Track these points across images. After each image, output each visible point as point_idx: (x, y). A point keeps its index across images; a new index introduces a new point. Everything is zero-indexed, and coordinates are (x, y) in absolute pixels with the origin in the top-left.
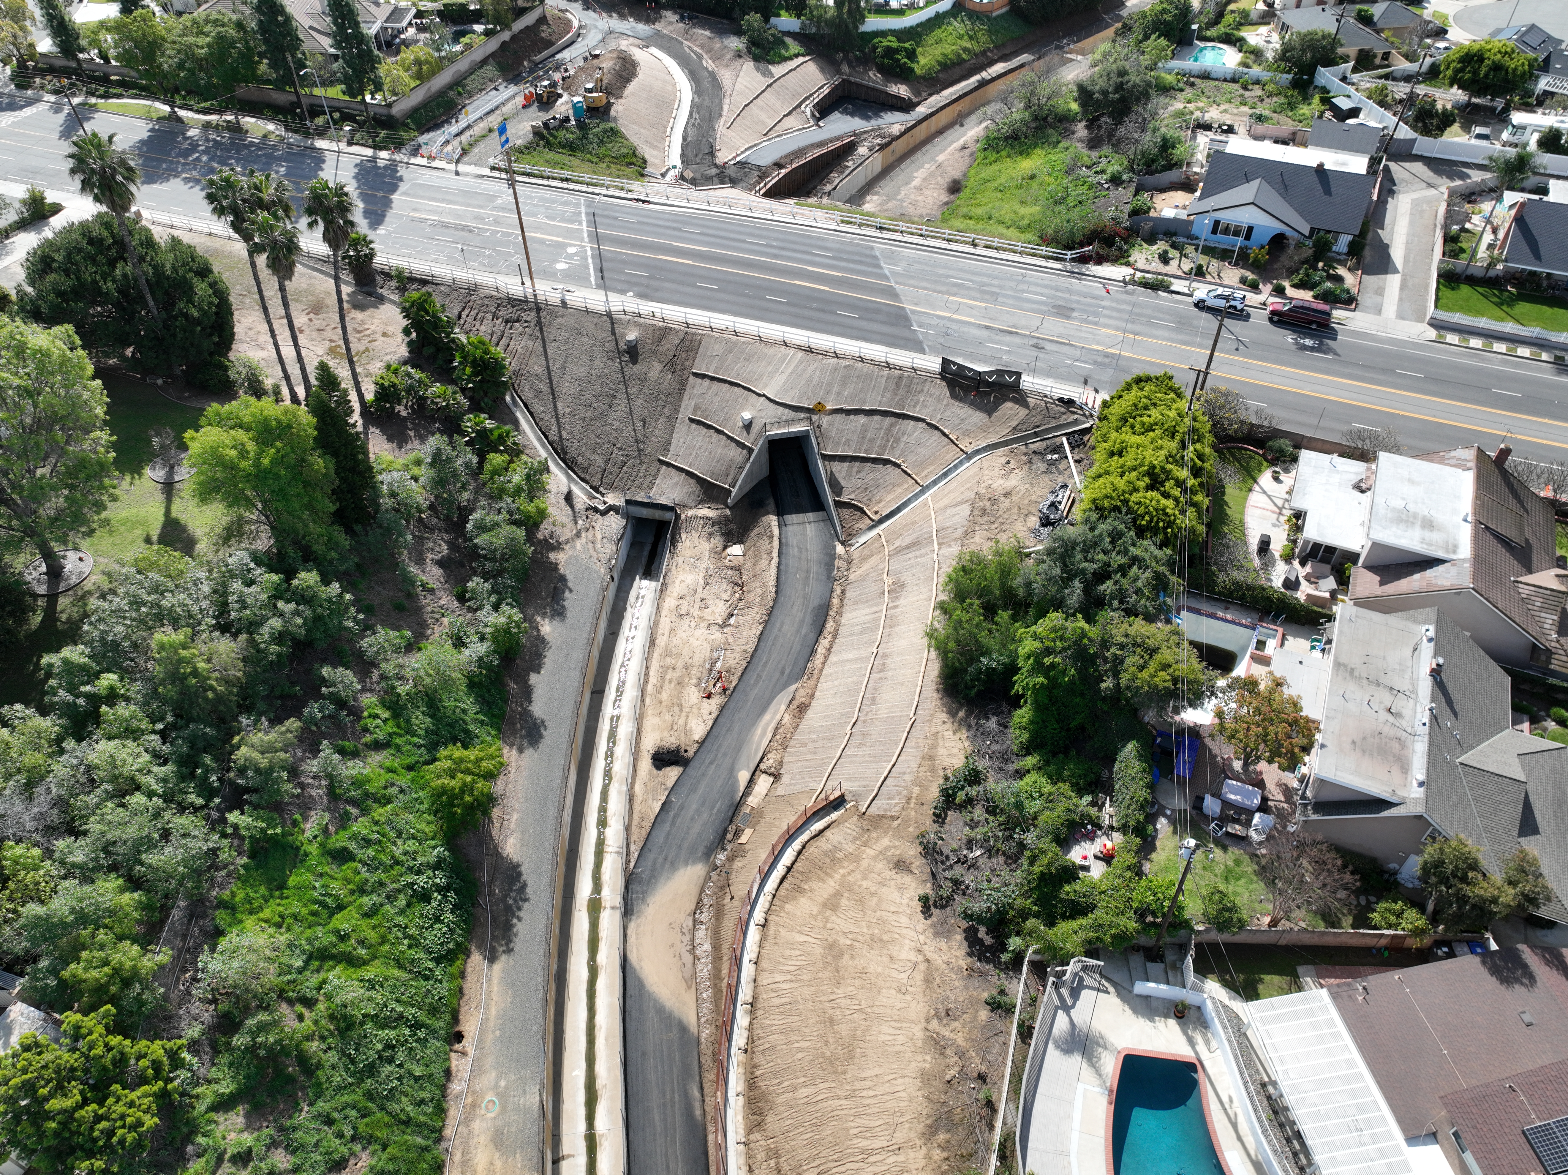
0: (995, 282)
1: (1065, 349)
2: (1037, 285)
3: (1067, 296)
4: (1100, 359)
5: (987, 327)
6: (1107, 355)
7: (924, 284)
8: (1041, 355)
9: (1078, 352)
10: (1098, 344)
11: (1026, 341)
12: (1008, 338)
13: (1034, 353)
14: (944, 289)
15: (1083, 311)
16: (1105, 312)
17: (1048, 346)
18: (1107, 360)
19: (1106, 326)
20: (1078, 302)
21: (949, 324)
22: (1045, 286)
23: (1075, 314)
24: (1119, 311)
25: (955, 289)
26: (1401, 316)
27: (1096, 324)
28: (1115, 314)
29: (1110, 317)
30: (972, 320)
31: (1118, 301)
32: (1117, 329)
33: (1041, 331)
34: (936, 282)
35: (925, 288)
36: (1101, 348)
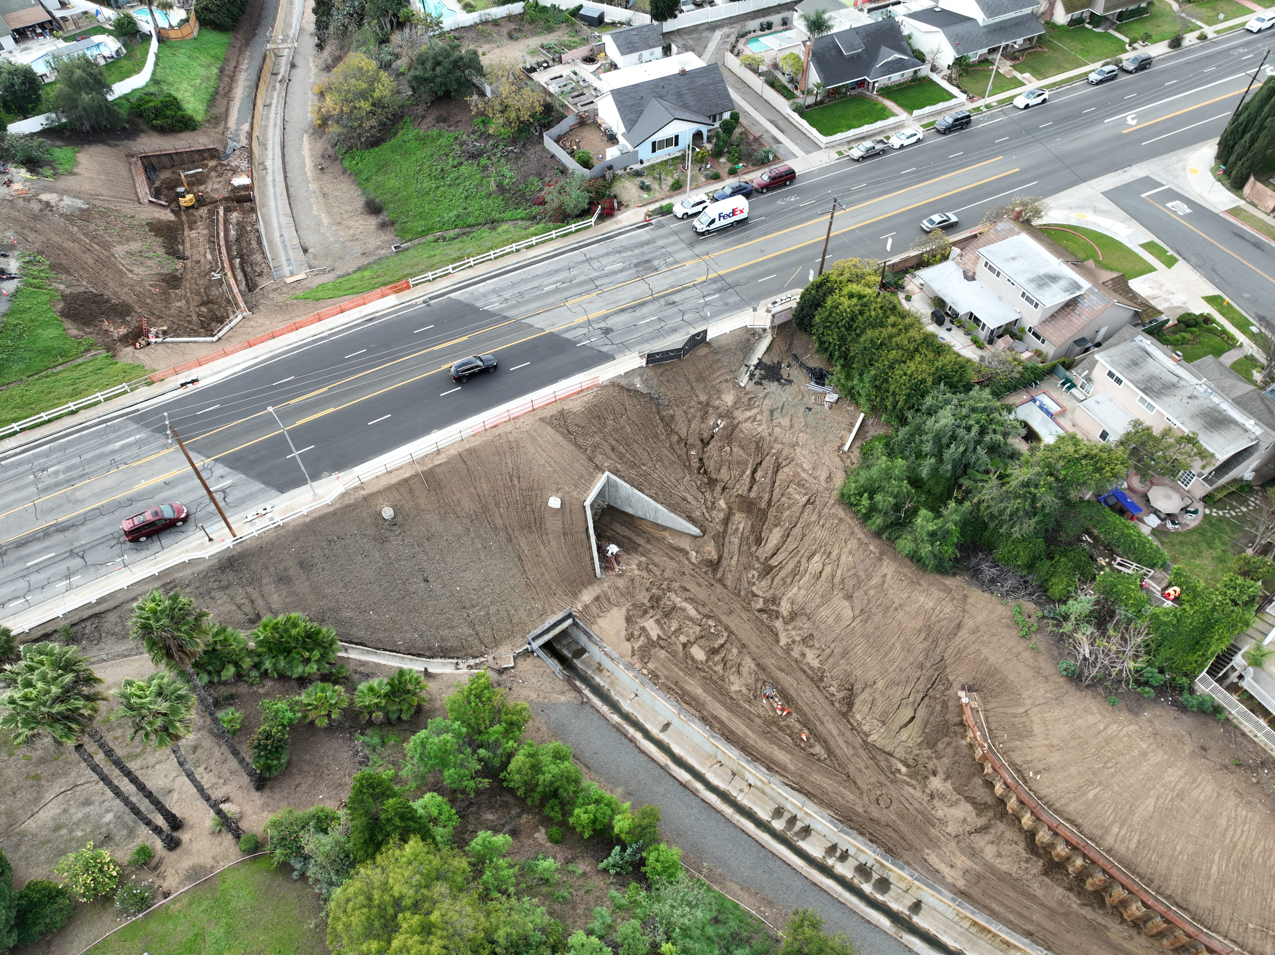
0: (574, 272)
1: (687, 293)
2: (603, 256)
3: (630, 253)
4: (714, 286)
5: (622, 310)
6: (714, 281)
7: (533, 305)
8: (681, 308)
9: (696, 291)
10: (699, 276)
11: (657, 304)
12: (645, 310)
13: (674, 310)
14: (550, 300)
15: (656, 258)
16: (670, 249)
17: (676, 298)
18: (719, 285)
19: (685, 260)
20: (643, 254)
21: (596, 326)
22: (608, 254)
23: (656, 263)
24: (674, 243)
25: (559, 296)
26: (808, 152)
27: (677, 262)
28: (676, 248)
29: (677, 252)
30: (604, 312)
31: (663, 237)
32: (692, 258)
33: (656, 290)
34: (538, 298)
35: (539, 308)
36: (704, 278)
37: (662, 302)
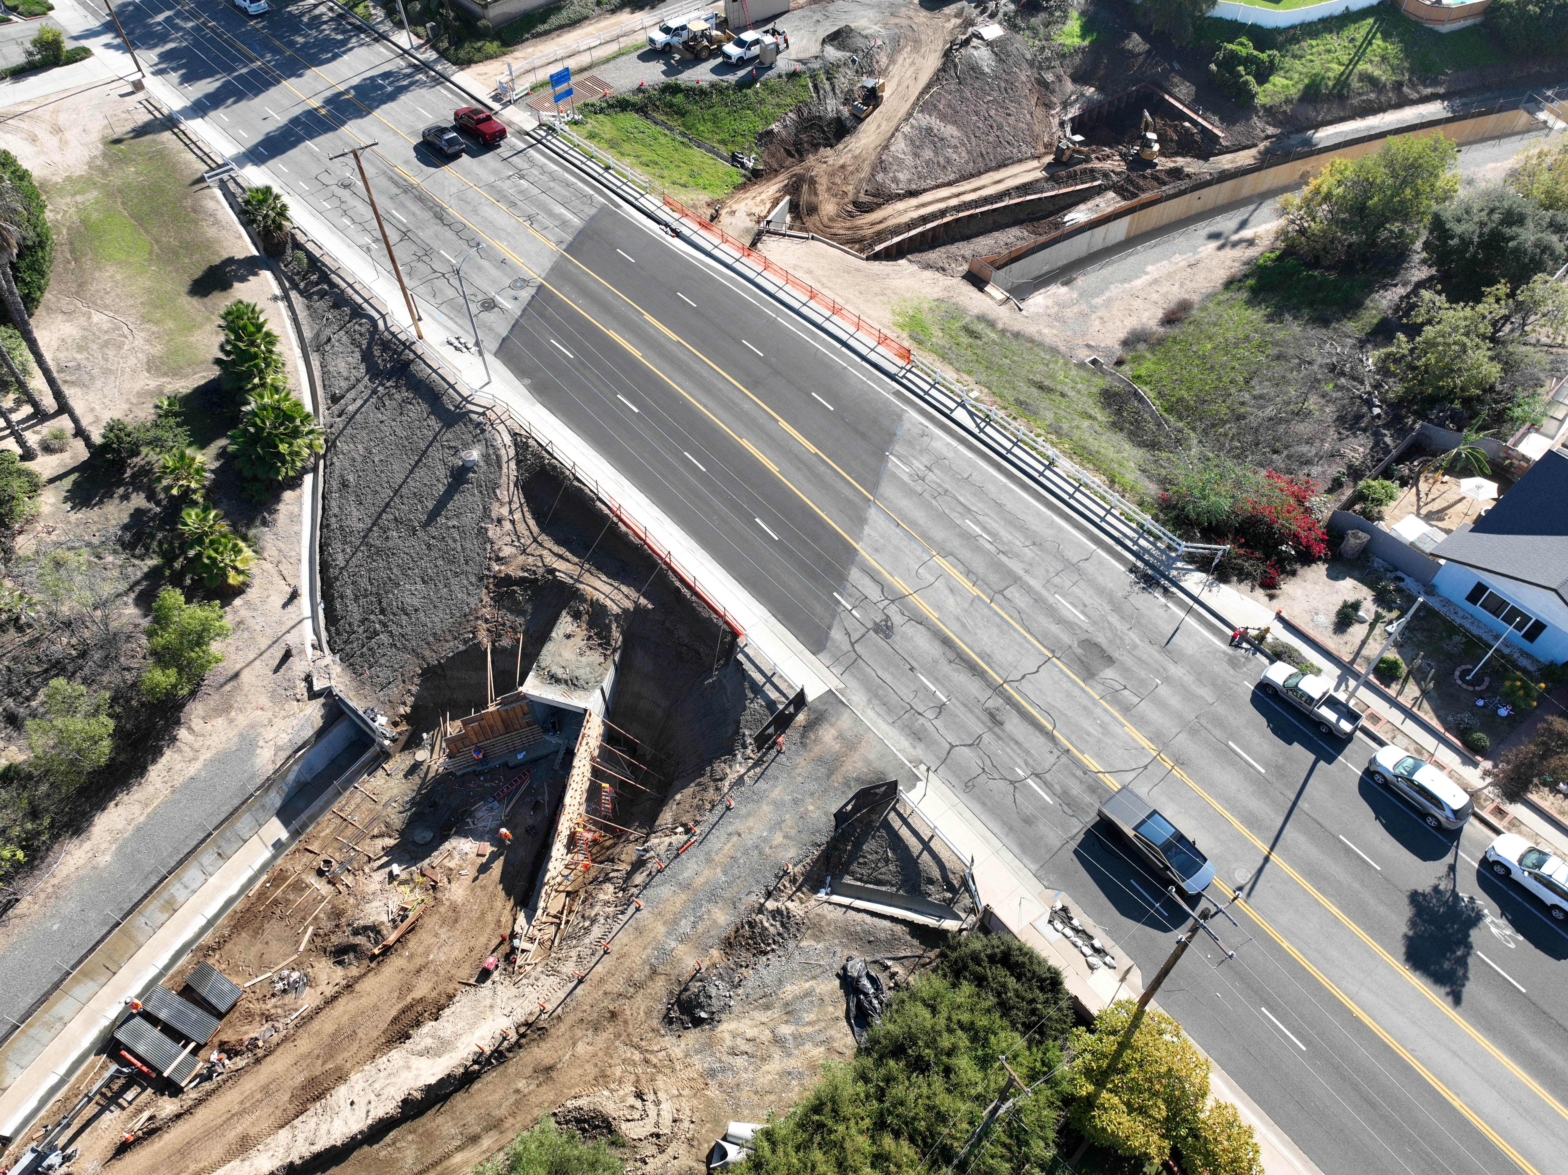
0: (1030, 553)
1: (1035, 742)
2: (1092, 584)
3: (1123, 627)
4: (1076, 790)
5: (946, 642)
6: (1099, 787)
7: (919, 515)
8: (987, 738)
9: (1051, 759)
10: (1098, 756)
11: (984, 695)
12: (961, 679)
13: (979, 727)
14: (939, 533)
15: (1124, 671)
16: (1163, 691)
17: (1014, 724)
18: (1086, 799)
19: (1141, 722)
20: (1132, 648)
21: (893, 611)
22: (1103, 592)
23: (1109, 673)
24: (1188, 696)
25: (955, 543)
27: (1126, 709)
28: (1175, 702)
29: (1162, 705)
30: (933, 615)
31: (1202, 674)
32: (1156, 737)
33: (1025, 686)
34: (942, 516)
35: (913, 524)
36: (1093, 764)
37: (995, 702)
